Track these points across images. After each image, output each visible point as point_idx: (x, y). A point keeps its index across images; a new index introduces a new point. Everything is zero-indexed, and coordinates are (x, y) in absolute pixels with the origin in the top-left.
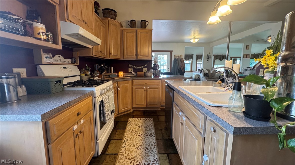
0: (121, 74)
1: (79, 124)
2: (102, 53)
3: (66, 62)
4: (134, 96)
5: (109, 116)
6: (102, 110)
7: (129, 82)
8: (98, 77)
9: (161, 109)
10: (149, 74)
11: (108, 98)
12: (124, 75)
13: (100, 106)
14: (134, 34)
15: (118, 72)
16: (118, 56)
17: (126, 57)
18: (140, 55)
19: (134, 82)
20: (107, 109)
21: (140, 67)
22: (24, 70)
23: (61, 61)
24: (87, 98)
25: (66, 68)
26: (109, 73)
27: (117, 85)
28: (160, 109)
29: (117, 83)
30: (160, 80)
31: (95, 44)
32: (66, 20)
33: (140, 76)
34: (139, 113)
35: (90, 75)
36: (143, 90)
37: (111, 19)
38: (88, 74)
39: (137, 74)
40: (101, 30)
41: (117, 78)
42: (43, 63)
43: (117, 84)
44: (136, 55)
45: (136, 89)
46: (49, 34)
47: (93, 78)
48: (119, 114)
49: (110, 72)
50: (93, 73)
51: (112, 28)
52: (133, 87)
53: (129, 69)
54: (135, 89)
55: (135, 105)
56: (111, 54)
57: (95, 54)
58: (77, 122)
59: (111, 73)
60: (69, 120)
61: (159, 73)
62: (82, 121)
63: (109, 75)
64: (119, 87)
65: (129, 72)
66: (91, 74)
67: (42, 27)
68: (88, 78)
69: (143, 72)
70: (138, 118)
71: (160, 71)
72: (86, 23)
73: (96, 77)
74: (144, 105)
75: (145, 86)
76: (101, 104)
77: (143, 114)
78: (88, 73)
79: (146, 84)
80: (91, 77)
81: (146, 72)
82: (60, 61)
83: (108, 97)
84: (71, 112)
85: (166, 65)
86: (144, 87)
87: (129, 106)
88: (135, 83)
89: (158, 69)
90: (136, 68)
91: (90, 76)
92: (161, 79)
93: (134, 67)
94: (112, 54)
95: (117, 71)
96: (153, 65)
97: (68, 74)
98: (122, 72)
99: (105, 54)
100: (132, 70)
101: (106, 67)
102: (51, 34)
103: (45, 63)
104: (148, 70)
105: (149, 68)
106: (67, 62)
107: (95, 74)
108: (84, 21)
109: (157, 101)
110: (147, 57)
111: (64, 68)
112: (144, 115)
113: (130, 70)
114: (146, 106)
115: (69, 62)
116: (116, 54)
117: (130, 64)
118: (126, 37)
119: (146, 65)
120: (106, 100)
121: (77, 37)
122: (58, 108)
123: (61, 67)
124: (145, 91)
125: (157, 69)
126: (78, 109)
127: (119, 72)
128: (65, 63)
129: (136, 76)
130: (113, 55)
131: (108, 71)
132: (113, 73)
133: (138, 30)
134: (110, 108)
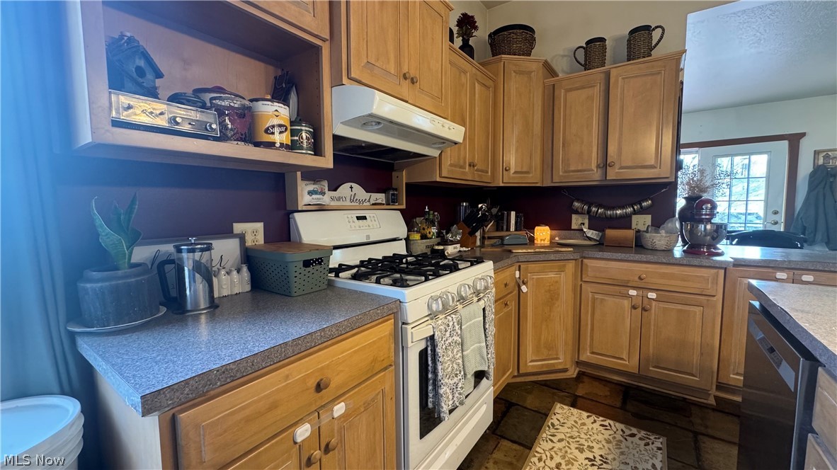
0: (543, 234)
1: (325, 419)
2: (477, 170)
3: (369, 201)
4: (587, 319)
5: (457, 395)
6: (430, 368)
7: (564, 266)
8: (458, 245)
9: (716, 398)
10: (658, 239)
11: (457, 327)
12: (552, 238)
13: (423, 355)
14: (597, 91)
15: (532, 229)
16: (531, 175)
17: (561, 177)
18: (617, 166)
19: (587, 265)
20: (450, 369)
21: (619, 212)
22: (259, 226)
23: (356, 200)
24: (377, 322)
25: (364, 218)
26: (502, 230)
27: (517, 276)
28: (712, 401)
29: (520, 266)
30: (721, 268)
31: (444, 143)
32: (345, 80)
33: (619, 246)
34: (601, 391)
35: (437, 237)
36: (626, 304)
37: (515, 55)
38: (429, 236)
39: (603, 237)
40: (477, 96)
41: (520, 251)
42: (300, 209)
43: (519, 270)
44: (602, 165)
45: (596, 296)
46: (303, 128)
47: (441, 247)
48: (520, 375)
49: (505, 227)
50: (447, 233)
51: (514, 85)
52: (584, 286)
53: (574, 217)
54: (590, 295)
55: (586, 356)
56: (506, 170)
57: (446, 173)
58: (317, 411)
59: (508, 229)
60: (274, 406)
61: (714, 239)
62: (339, 409)
63: (502, 238)
64: (524, 283)
65: (572, 228)
66: (439, 234)
67: (276, 110)
68: (427, 247)
69: (630, 228)
70: (594, 417)
71: (719, 227)
72: (413, 81)
73: (452, 243)
74: (629, 362)
75: (634, 288)
76: (429, 349)
77: (618, 404)
78: (430, 233)
79: (640, 278)
80: (439, 244)
81: (647, 231)
82: (352, 201)
83: (460, 324)
84: (287, 377)
85: (762, 197)
86: (633, 292)
87: (561, 356)
88: (590, 274)
89: (709, 221)
90: (601, 214)
91: (435, 240)
92: (724, 267)
93: (594, 209)
94: (512, 171)
95: (528, 224)
96: (681, 203)
97: (368, 237)
98: (547, 228)
99: (487, 172)
100: (586, 222)
101: (494, 211)
102: (307, 129)
103: (305, 208)
104: (657, 224)
105: (661, 216)
106: (372, 202)
107: (449, 236)
108: (405, 77)
109: (696, 359)
110: (653, 170)
111: (359, 218)
112: (623, 407)
113: (576, 221)
114: (636, 371)
115: (379, 201)
116: (524, 170)
117: (578, 200)
118: (565, 106)
119: (644, 204)
120: (451, 336)
121: (376, 127)
122: (224, 370)
123: (349, 216)
124: (634, 307)
125: (701, 221)
126: (322, 368)
127: (537, 228)
128: (368, 204)
129: (601, 244)
130: (515, 172)
131: (501, 224)
132: (516, 230)
133: (614, 73)
134: (467, 364)
